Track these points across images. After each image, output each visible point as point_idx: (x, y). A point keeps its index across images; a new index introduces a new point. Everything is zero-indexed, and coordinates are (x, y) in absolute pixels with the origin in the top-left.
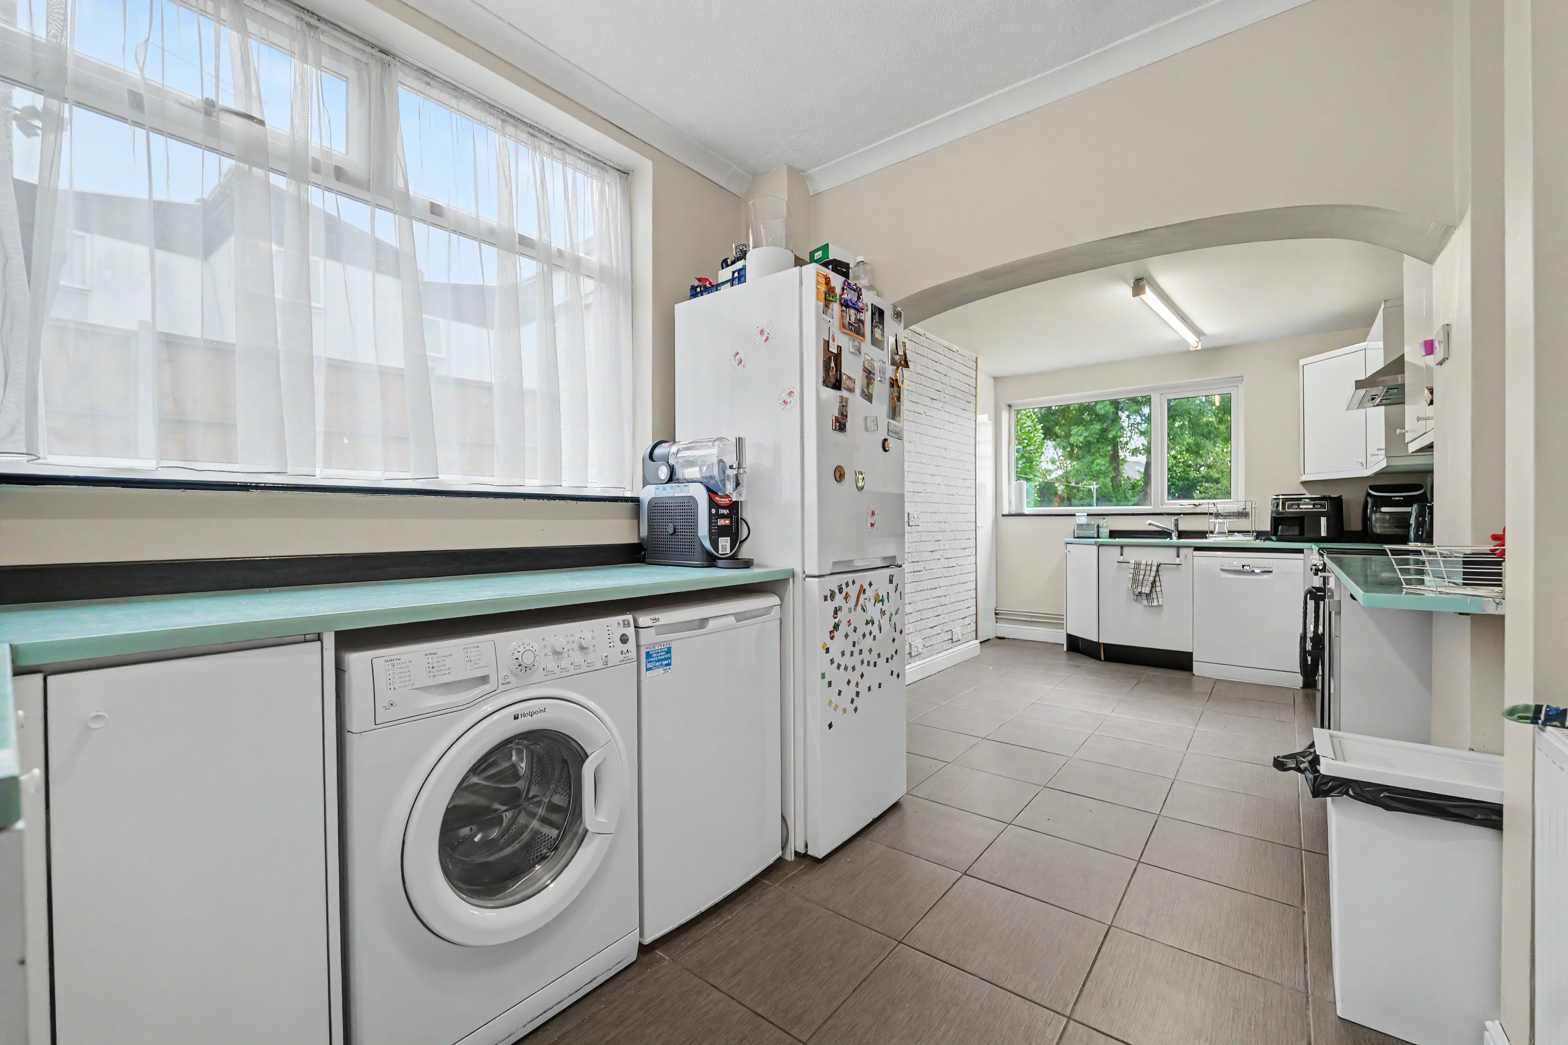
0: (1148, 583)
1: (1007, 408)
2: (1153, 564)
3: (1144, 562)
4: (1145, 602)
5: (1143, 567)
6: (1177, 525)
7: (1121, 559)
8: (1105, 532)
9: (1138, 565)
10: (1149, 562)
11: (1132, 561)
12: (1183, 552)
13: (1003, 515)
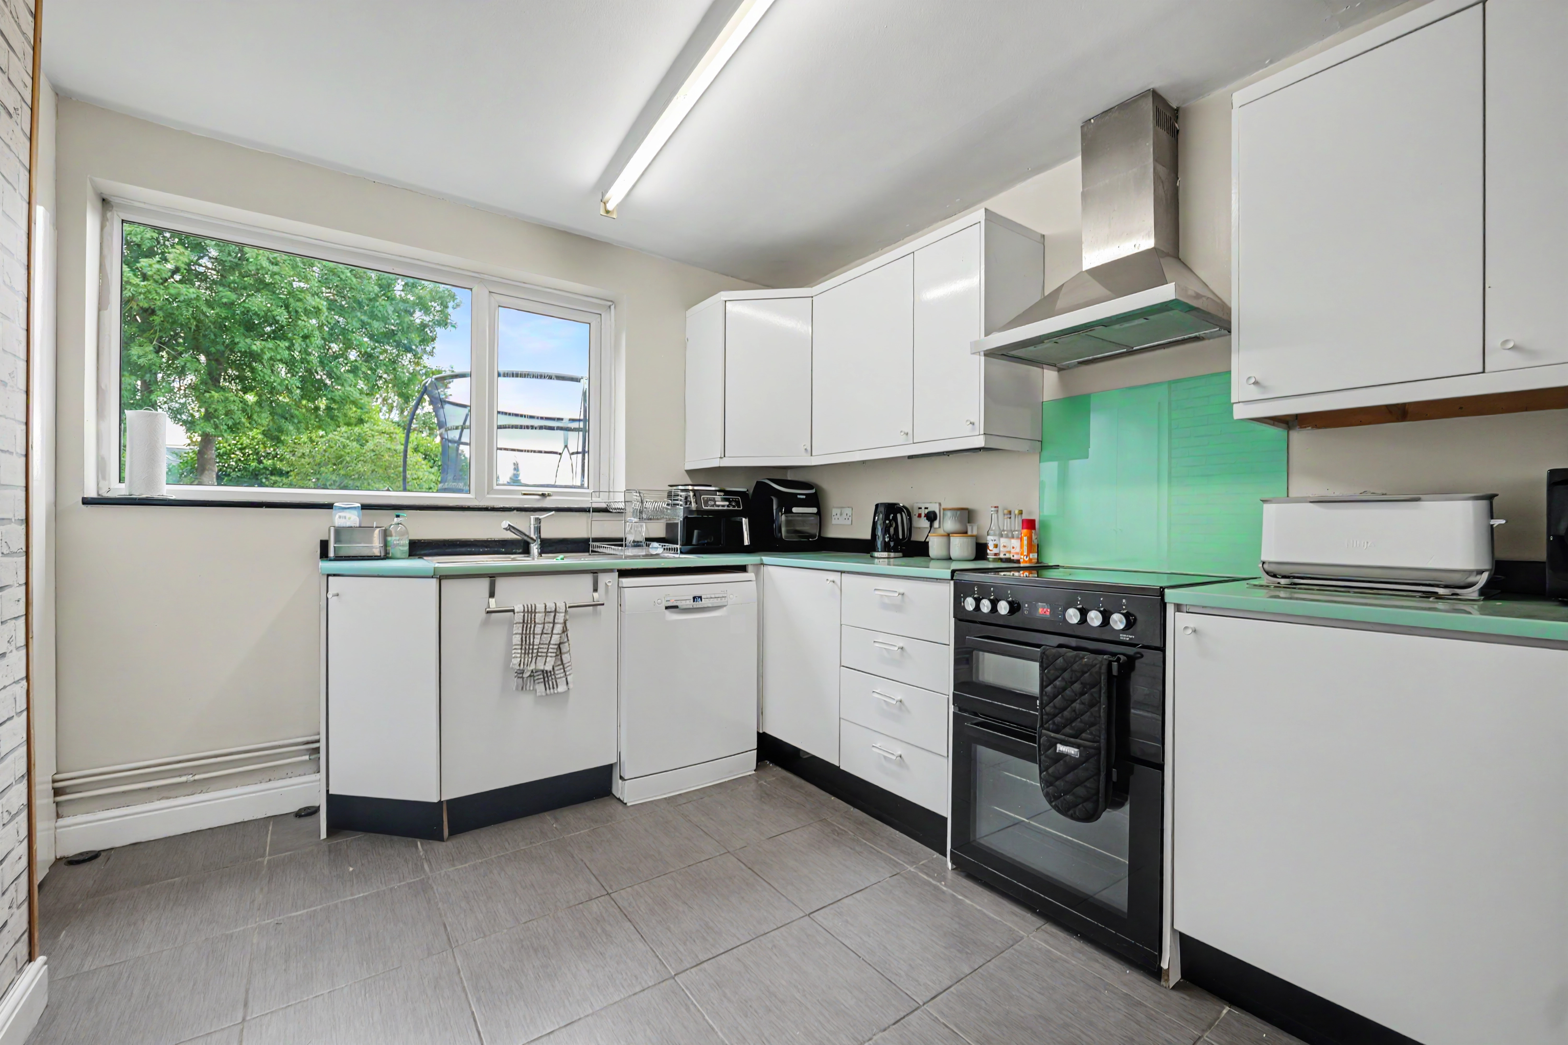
0: (550, 650)
1: (99, 204)
2: (558, 610)
3: (540, 607)
4: (540, 688)
5: (539, 617)
6: (538, 530)
7: (493, 604)
8: (400, 544)
9: (530, 612)
10: (551, 606)
11: (518, 608)
12: (603, 579)
13: (86, 502)
